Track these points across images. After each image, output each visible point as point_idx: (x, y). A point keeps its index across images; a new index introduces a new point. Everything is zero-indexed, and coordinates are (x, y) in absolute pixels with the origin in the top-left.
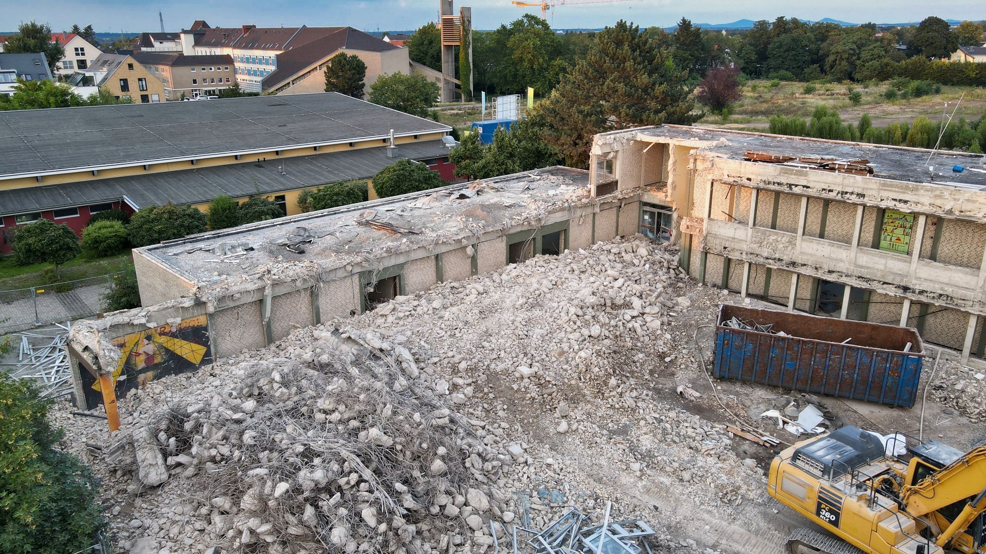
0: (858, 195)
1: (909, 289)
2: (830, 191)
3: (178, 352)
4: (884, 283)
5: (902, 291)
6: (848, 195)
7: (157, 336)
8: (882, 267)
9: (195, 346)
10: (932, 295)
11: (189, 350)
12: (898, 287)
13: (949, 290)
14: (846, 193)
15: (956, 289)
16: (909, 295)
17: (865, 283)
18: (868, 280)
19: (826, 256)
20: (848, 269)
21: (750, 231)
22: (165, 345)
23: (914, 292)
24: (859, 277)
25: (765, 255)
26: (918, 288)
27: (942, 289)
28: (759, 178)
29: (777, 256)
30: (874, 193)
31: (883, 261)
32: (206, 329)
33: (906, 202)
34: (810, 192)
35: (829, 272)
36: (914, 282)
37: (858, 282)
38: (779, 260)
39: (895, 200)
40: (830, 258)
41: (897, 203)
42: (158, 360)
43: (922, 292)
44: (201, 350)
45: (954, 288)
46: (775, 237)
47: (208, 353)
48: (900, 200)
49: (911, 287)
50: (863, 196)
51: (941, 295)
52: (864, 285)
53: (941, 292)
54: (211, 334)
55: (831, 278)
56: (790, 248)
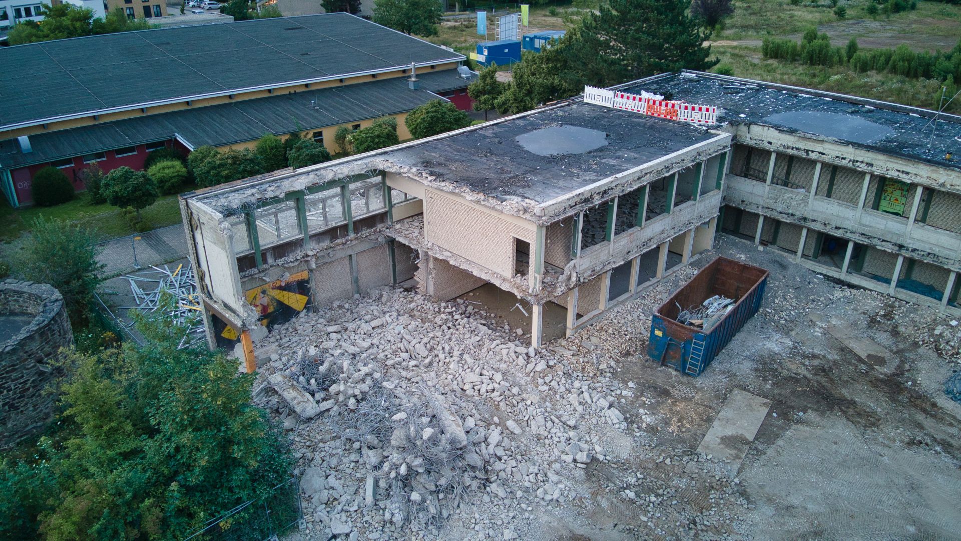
0: (867, 164)
1: (904, 247)
2: (843, 158)
3: (286, 302)
4: (883, 241)
5: (897, 248)
6: (858, 164)
7: (271, 290)
8: (882, 227)
9: (299, 296)
10: (922, 253)
11: (295, 300)
12: (895, 244)
13: (936, 250)
14: (857, 161)
15: (942, 250)
16: (903, 252)
17: (867, 240)
18: (869, 237)
19: (835, 214)
20: (853, 226)
21: (767, 188)
22: (276, 297)
23: (907, 250)
24: (862, 234)
25: (780, 209)
26: (911, 246)
27: (931, 249)
28: (780, 143)
29: (790, 211)
30: (881, 163)
31: (884, 222)
32: (307, 282)
33: (907, 173)
34: (826, 159)
35: (837, 228)
36: (909, 241)
37: (861, 238)
38: (792, 215)
39: (897, 170)
40: (838, 216)
41: (900, 174)
42: (271, 310)
43: (914, 250)
44: (304, 299)
45: (940, 249)
46: (790, 195)
47: (308, 302)
48: (903, 172)
49: (906, 245)
50: (872, 165)
51: (929, 254)
52: (866, 241)
53: (930, 251)
54: (312, 285)
55: (838, 234)
56: (802, 205)
